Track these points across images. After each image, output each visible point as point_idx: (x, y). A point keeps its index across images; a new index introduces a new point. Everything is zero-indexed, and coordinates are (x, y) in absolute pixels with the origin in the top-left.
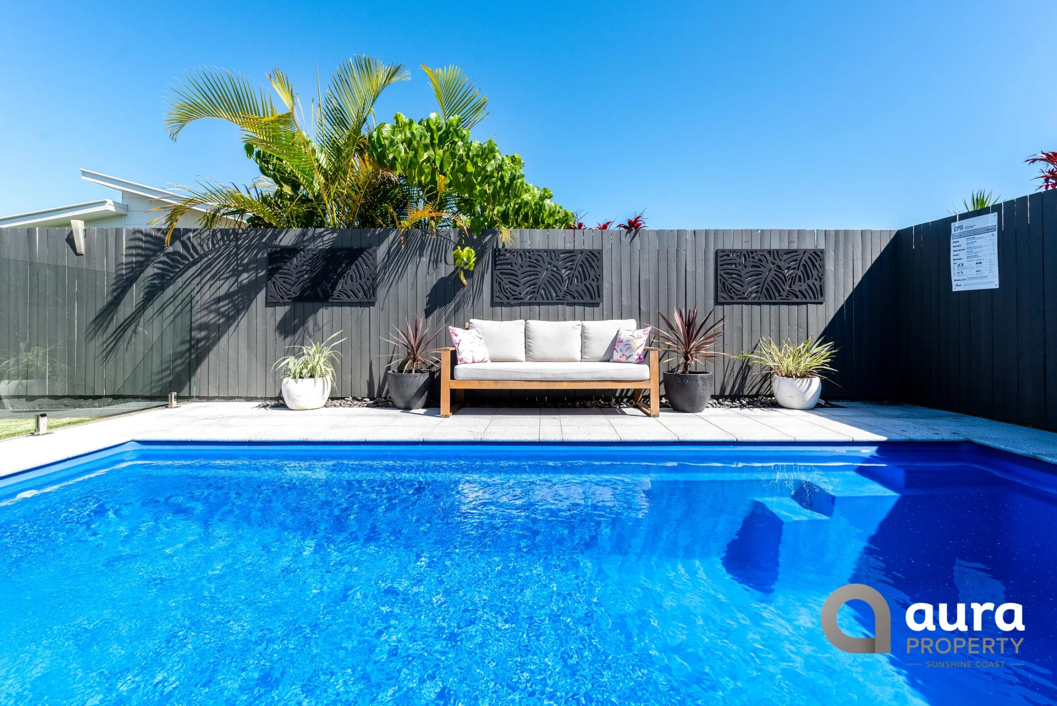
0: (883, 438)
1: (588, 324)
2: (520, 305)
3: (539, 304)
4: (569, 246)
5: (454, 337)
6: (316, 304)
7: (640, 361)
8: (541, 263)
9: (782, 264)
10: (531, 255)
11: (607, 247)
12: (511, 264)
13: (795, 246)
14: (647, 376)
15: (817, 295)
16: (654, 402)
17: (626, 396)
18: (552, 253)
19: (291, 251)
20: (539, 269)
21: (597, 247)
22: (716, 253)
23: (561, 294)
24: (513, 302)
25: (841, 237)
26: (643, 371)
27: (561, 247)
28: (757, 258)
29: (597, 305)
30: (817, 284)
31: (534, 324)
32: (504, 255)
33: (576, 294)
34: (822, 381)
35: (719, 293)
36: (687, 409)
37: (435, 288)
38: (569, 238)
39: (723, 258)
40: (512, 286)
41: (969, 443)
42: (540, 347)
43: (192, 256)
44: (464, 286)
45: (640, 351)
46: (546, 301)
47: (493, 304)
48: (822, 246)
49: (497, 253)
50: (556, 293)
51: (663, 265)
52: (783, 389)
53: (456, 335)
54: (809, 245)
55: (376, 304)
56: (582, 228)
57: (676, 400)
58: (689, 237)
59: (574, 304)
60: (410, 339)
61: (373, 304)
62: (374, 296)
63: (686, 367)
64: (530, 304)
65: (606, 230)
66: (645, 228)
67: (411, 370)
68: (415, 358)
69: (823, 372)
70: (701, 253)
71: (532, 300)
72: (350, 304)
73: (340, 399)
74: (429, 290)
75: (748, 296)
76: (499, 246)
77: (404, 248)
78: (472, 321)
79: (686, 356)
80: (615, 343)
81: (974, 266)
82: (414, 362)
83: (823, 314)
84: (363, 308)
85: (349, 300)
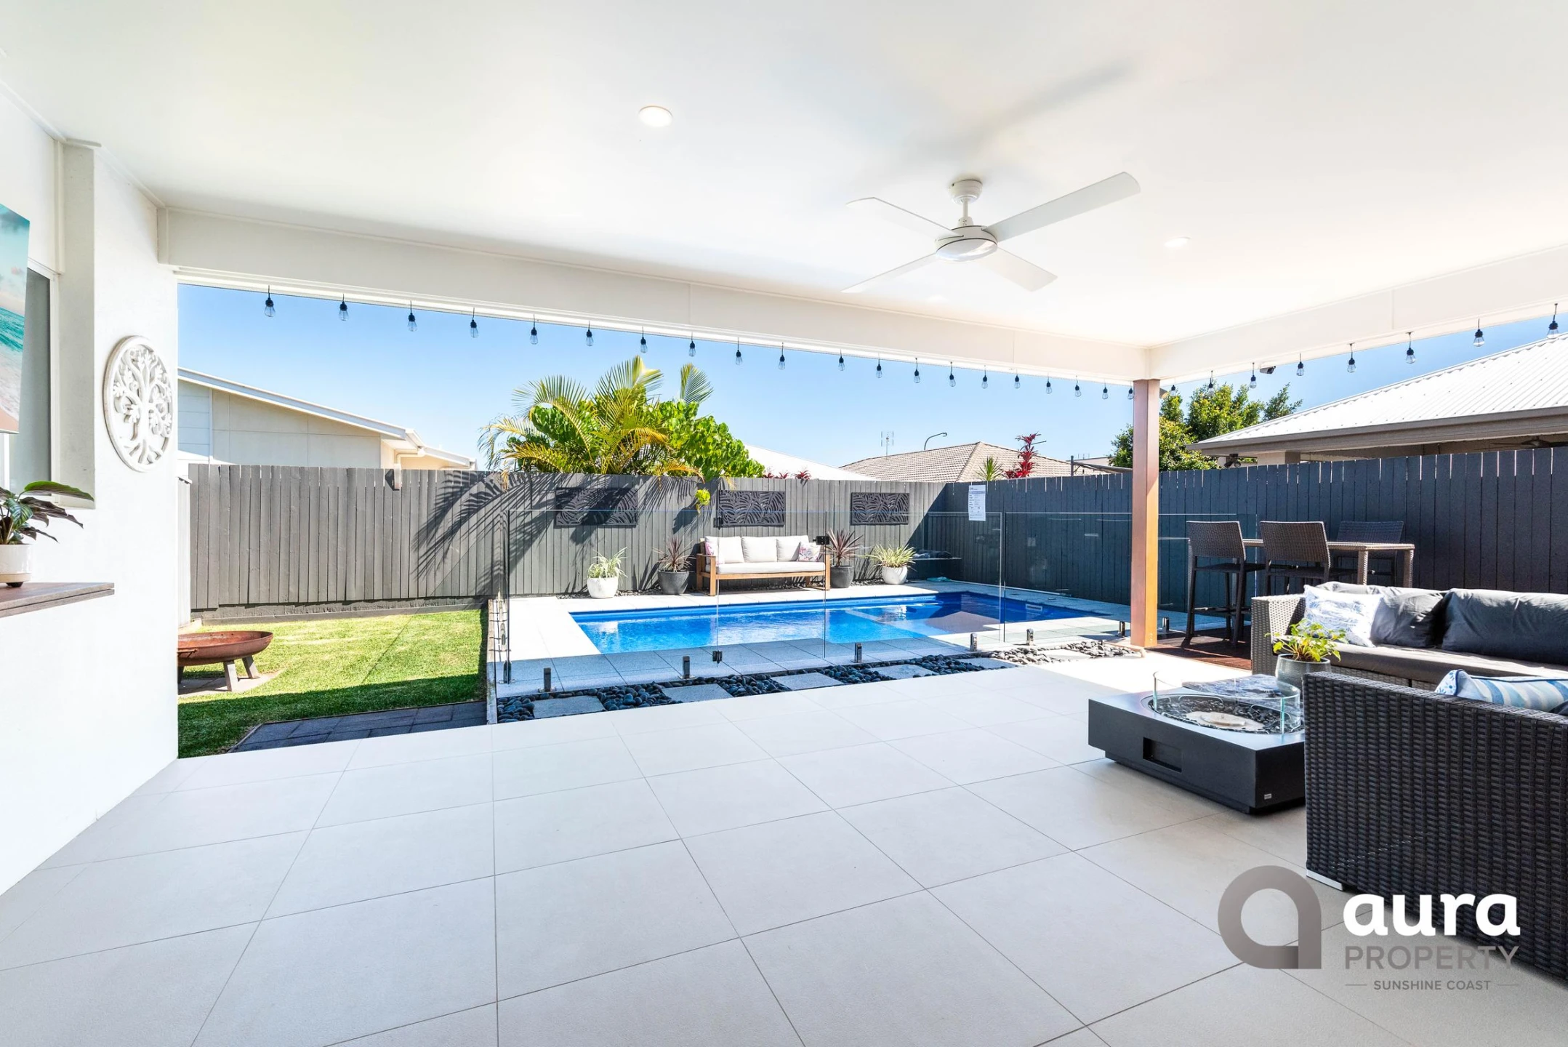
0: (937, 592)
1: (781, 539)
2: (734, 526)
3: (746, 526)
4: (766, 490)
5: (710, 549)
6: (592, 527)
7: (818, 561)
8: (748, 500)
9: (887, 501)
10: (742, 494)
11: (788, 490)
12: (729, 500)
13: (894, 491)
14: (822, 569)
15: (905, 521)
16: (828, 584)
17: (799, 582)
18: (755, 494)
19: (578, 490)
20: (746, 503)
21: (782, 490)
22: (852, 495)
23: (760, 520)
24: (729, 525)
25: (917, 486)
26: (821, 566)
27: (760, 490)
28: (874, 498)
29: (782, 526)
30: (905, 512)
31: (748, 539)
32: (725, 494)
33: (769, 520)
34: (908, 568)
35: (853, 519)
36: (839, 586)
37: (681, 513)
38: (766, 484)
39: (854, 497)
40: (729, 514)
42: (752, 554)
43: (494, 493)
44: (698, 514)
45: (817, 555)
46: (751, 524)
47: (717, 526)
48: (908, 491)
49: (720, 493)
50: (757, 518)
51: (821, 501)
52: (889, 574)
53: (712, 548)
54: (902, 491)
55: (637, 526)
56: (771, 477)
57: (837, 582)
58: (837, 484)
59: (768, 526)
60: (669, 549)
61: (635, 526)
62: (636, 521)
63: (839, 562)
64: (740, 526)
65: (786, 478)
66: (811, 478)
67: (672, 570)
68: (674, 562)
69: (909, 564)
70: (843, 494)
71: (743, 524)
72: (618, 527)
73: (621, 591)
74: (675, 516)
75: (869, 520)
76: (722, 489)
77: (659, 489)
78: (707, 537)
79: (839, 557)
80: (799, 550)
81: (977, 510)
82: (673, 565)
83: (908, 531)
84: (627, 529)
85: (617, 524)
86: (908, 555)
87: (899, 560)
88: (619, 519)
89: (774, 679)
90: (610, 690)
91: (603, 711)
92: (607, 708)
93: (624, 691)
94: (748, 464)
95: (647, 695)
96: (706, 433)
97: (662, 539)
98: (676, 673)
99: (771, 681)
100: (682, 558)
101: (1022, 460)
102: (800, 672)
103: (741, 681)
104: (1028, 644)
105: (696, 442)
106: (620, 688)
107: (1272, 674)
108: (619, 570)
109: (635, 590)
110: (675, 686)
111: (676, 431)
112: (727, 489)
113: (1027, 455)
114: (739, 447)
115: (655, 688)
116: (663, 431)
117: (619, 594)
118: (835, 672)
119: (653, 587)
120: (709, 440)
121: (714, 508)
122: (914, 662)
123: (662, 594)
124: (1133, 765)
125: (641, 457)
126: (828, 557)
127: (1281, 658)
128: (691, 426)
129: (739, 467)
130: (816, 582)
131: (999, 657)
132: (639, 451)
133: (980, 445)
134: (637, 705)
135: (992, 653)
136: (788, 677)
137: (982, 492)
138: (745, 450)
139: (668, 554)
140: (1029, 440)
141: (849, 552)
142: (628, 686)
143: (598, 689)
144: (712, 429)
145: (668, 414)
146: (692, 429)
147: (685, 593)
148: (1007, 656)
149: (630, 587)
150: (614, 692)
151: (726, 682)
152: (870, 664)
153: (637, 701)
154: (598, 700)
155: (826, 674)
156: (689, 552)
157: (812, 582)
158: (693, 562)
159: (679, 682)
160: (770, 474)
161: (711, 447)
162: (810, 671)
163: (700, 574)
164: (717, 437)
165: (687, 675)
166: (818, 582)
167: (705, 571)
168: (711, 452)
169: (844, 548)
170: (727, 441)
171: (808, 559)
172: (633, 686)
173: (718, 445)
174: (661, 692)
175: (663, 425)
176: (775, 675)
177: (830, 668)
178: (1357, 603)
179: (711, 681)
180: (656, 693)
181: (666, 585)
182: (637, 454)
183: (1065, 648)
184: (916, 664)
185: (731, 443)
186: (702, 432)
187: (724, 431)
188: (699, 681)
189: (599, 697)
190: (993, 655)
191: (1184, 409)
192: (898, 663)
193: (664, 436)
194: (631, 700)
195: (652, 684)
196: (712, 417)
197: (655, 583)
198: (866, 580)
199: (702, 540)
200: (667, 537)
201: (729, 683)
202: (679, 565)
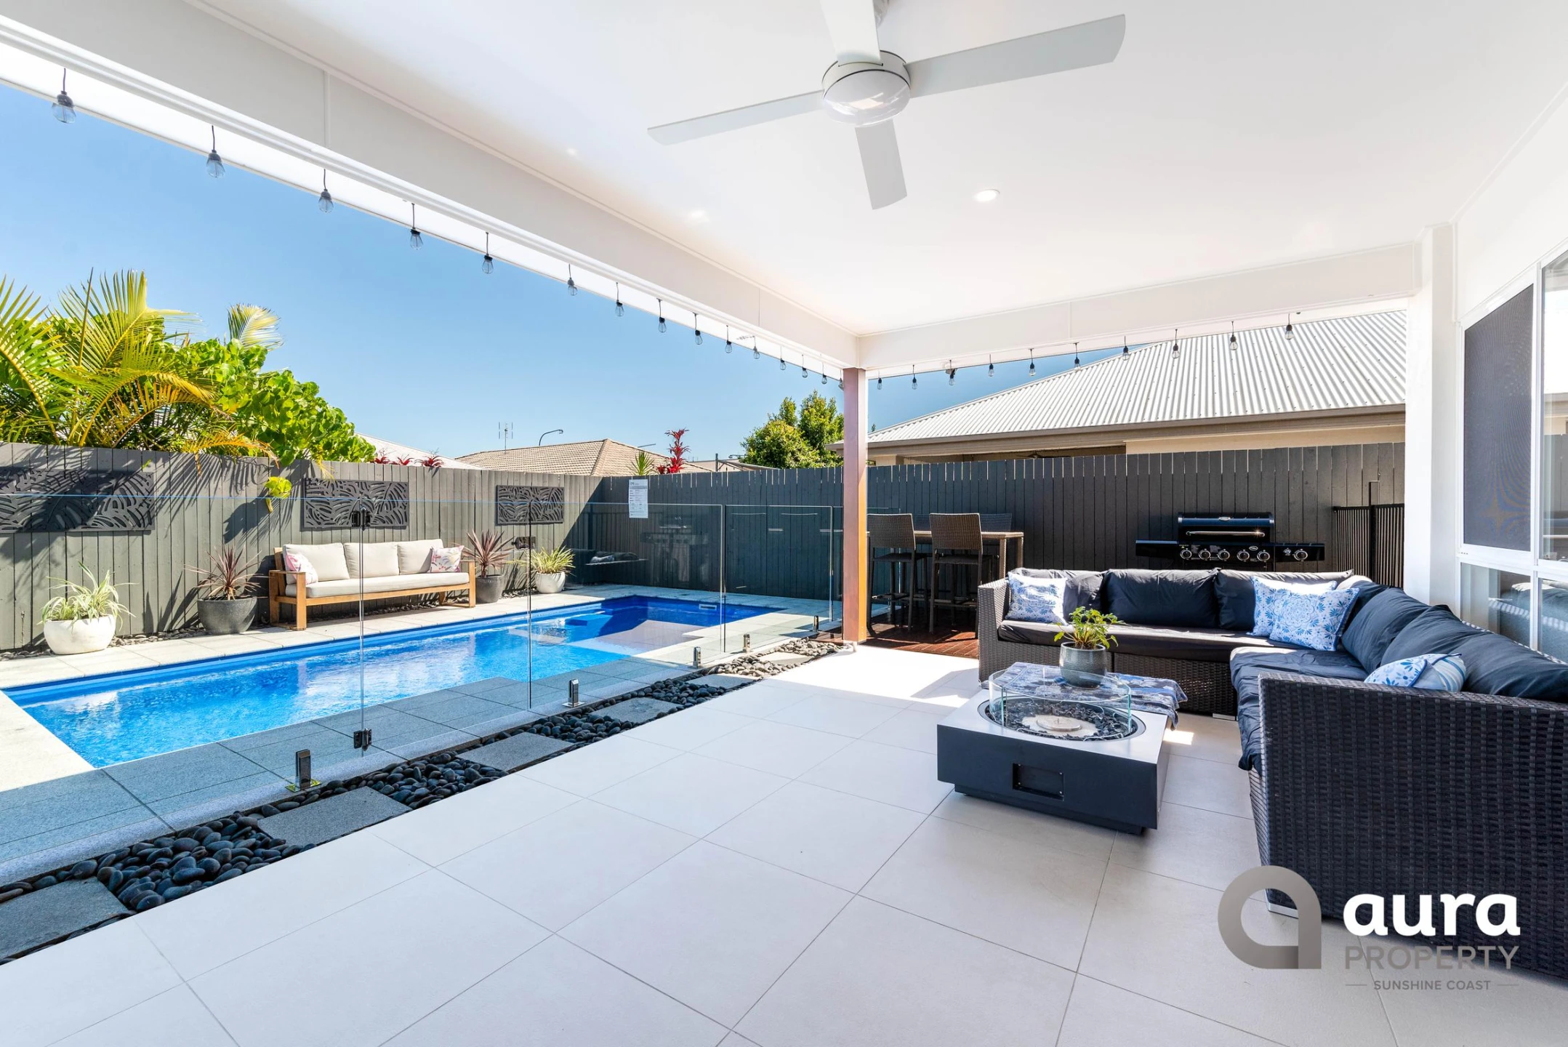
0: (603, 599)
1: (403, 544)
2: (331, 529)
3: (350, 528)
4: (379, 479)
5: (293, 563)
6: (52, 533)
7: (458, 570)
8: (353, 492)
9: (538, 496)
10: (342, 485)
11: (412, 480)
12: (323, 493)
13: (547, 485)
14: (467, 580)
15: (559, 517)
16: (472, 599)
17: (429, 600)
18: (363, 485)
20: (350, 497)
21: (404, 480)
22: (497, 487)
23: (372, 520)
24: (324, 526)
25: (572, 479)
26: (463, 577)
27: (371, 479)
28: (523, 492)
29: (404, 528)
30: (560, 510)
31: (354, 547)
32: (315, 484)
33: (385, 519)
34: (567, 574)
36: (488, 600)
37: (238, 511)
38: (379, 471)
39: (500, 488)
40: (323, 512)
41: (635, 596)
42: (364, 566)
44: (269, 512)
45: (457, 563)
47: (303, 528)
48: (562, 486)
49: (308, 482)
51: (458, 493)
52: (543, 582)
53: (296, 561)
54: (555, 484)
55: (153, 532)
56: (385, 463)
57: (483, 597)
58: (478, 475)
59: (384, 528)
60: (219, 566)
61: (149, 532)
62: (150, 523)
63: (484, 572)
64: (341, 528)
65: (408, 465)
66: (443, 466)
67: (225, 597)
68: (228, 585)
69: (567, 568)
70: (485, 488)
71: (345, 525)
72: (113, 534)
73: (121, 637)
74: (227, 516)
75: (518, 519)
76: (310, 476)
77: (192, 473)
78: (287, 546)
79: (484, 564)
80: (430, 559)
81: (639, 506)
82: (227, 589)
83: (561, 531)
84: (132, 538)
85: (110, 529)
86: (566, 559)
87: (556, 565)
88: (114, 521)
89: (464, 756)
90: (131, 854)
91: (123, 916)
92: (134, 906)
93: (169, 849)
94: (350, 442)
95: (229, 847)
96: (281, 394)
97: (203, 551)
98: (282, 782)
99: (461, 761)
100: (242, 579)
101: (673, 455)
102: (500, 737)
103: (412, 774)
104: (744, 651)
105: (264, 405)
106: (156, 843)
107: (1057, 664)
108: (116, 605)
109: (149, 633)
110: (283, 810)
111: (230, 383)
112: (318, 476)
113: (678, 451)
114: (339, 418)
115: (242, 825)
116: (203, 383)
117: (118, 643)
118: (551, 727)
119: (186, 625)
120: (288, 404)
121: (297, 505)
122: (643, 694)
123: (207, 634)
124: (993, 796)
125: (157, 423)
126: (472, 566)
127: (1066, 647)
128: (253, 381)
129: (336, 445)
130: (451, 598)
131: (727, 672)
132: (152, 414)
133: (607, 443)
134: (210, 877)
135: (717, 669)
136: (483, 749)
137: (644, 488)
138: (348, 422)
139: (217, 572)
140: (678, 435)
141: (496, 559)
142: (176, 835)
143: (97, 859)
144: (293, 389)
145: (212, 358)
146: (256, 386)
147: (248, 630)
148: (736, 669)
149: (139, 627)
150: (143, 860)
151: (383, 779)
152: (590, 706)
153: (208, 868)
154: (101, 885)
155: (539, 732)
156: (256, 569)
157: (447, 598)
158: (265, 583)
159: (292, 799)
160: (383, 458)
161: (290, 414)
162: (514, 732)
163: (276, 600)
164: (300, 400)
165: (305, 781)
166: (455, 598)
167: (284, 595)
168: (290, 423)
169: (491, 553)
170: (317, 407)
171: (444, 570)
172: (187, 833)
173: (302, 412)
174: (258, 830)
175: (205, 372)
176: (462, 749)
177: (541, 721)
178: (1053, 586)
179: (354, 783)
180: (246, 836)
181: (213, 620)
182: (148, 419)
183: (779, 651)
184: (646, 696)
185: (325, 411)
186: (276, 392)
187: (314, 393)
188: (332, 789)
189: (105, 879)
190: (720, 670)
191: (797, 415)
192: (624, 698)
193: (205, 393)
194: (194, 869)
195: (234, 818)
196: (290, 372)
197: (192, 619)
198: (515, 590)
199: (278, 550)
200: (214, 547)
201: (391, 781)
202: (237, 588)
